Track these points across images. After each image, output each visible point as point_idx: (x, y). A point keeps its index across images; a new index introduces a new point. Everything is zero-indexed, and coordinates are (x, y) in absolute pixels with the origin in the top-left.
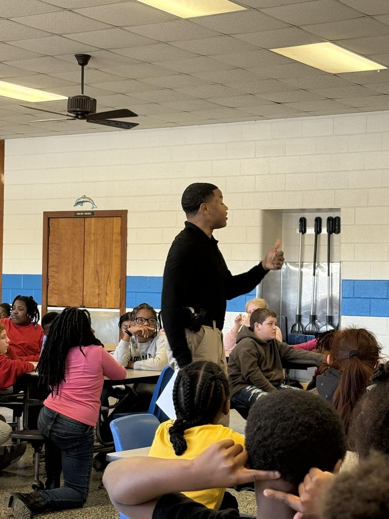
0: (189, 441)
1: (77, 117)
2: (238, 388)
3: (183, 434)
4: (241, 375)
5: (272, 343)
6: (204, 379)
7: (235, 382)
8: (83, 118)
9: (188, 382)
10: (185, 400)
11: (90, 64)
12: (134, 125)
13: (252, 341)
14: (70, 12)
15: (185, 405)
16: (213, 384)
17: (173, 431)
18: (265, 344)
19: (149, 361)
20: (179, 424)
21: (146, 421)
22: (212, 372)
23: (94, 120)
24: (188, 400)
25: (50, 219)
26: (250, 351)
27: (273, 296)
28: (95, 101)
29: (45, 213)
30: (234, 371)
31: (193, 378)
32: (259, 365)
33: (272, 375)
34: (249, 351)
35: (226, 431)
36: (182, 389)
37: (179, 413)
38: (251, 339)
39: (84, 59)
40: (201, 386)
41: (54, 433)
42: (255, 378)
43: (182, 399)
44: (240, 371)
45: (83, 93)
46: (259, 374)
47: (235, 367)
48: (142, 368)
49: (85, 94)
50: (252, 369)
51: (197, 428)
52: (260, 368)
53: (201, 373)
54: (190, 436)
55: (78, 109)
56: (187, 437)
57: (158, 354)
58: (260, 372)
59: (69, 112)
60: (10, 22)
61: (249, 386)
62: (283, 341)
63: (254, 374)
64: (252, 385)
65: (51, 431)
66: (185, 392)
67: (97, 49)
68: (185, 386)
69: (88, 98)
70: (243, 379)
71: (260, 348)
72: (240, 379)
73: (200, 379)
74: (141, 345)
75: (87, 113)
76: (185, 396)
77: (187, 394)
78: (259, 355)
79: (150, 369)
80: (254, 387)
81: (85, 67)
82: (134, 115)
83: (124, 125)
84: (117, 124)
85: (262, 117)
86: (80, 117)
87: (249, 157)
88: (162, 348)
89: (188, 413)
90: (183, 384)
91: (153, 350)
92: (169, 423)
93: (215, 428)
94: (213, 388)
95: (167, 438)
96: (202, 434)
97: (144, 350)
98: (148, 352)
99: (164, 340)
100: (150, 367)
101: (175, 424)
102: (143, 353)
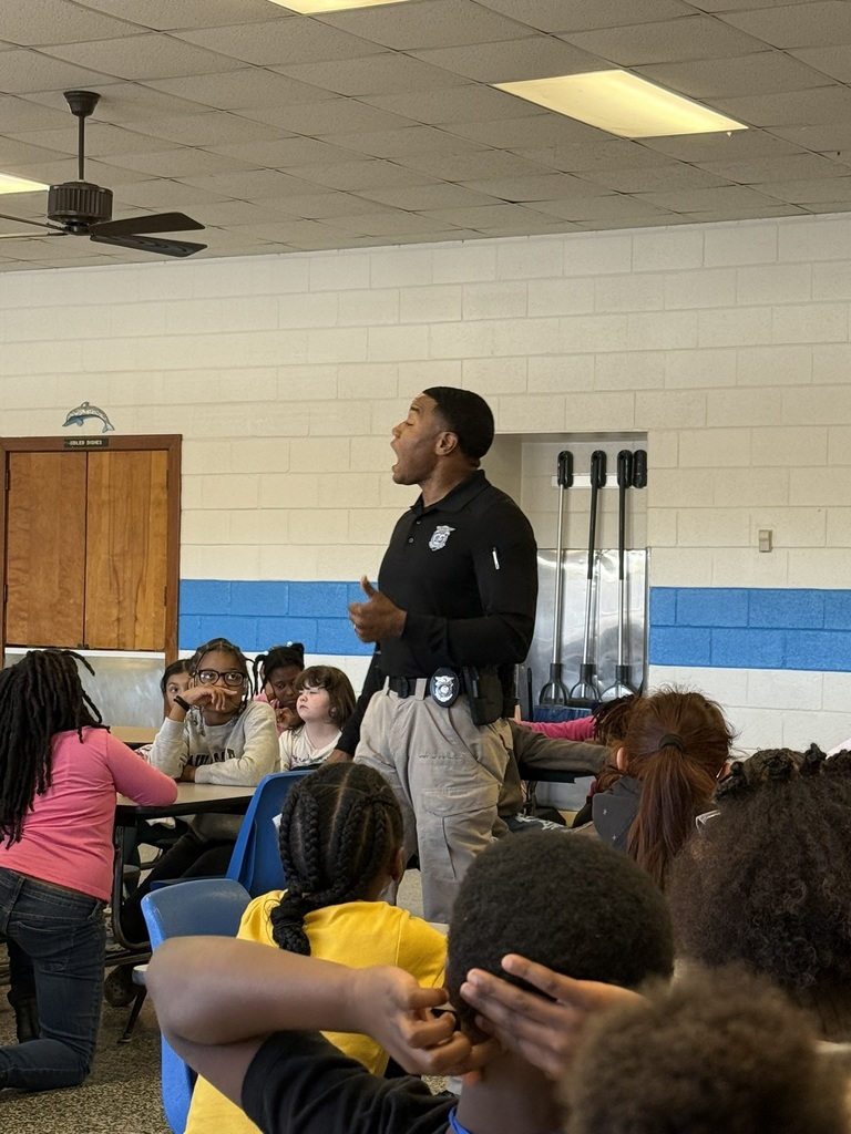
0: (315, 937)
1: (69, 230)
3: (303, 922)
6: (348, 804)
8: (83, 232)
9: (314, 809)
10: (307, 849)
11: (98, 112)
12: (197, 247)
15: (307, 859)
16: (368, 813)
17: (279, 915)
19: (229, 765)
20: (294, 901)
21: (222, 894)
22: (367, 789)
23: (107, 235)
25: (11, 455)
28: (109, 193)
31: (325, 801)
35: (395, 916)
36: (298, 826)
37: (292, 877)
39: (84, 103)
40: (342, 819)
43: (300, 846)
45: (81, 177)
48: (214, 779)
49: (87, 179)
51: (332, 910)
53: (342, 789)
54: (318, 927)
55: (72, 213)
56: (309, 930)
57: (247, 749)
59: (52, 217)
65: (11, 918)
66: (305, 831)
67: (115, 80)
68: (308, 817)
69: (94, 188)
73: (339, 803)
74: (211, 731)
75: (92, 219)
76: (307, 840)
77: (312, 835)
79: (231, 783)
81: (87, 120)
82: (199, 227)
83: (171, 248)
84: (157, 245)
85: (477, 232)
86: (75, 229)
87: (449, 320)
88: (259, 738)
89: (314, 878)
90: (303, 815)
91: (238, 741)
92: (272, 899)
93: (370, 909)
94: (367, 822)
95: (267, 931)
96: (342, 923)
97: (218, 741)
98: (228, 746)
99: (265, 720)
100: (231, 779)
101: (283, 901)
102: (216, 747)
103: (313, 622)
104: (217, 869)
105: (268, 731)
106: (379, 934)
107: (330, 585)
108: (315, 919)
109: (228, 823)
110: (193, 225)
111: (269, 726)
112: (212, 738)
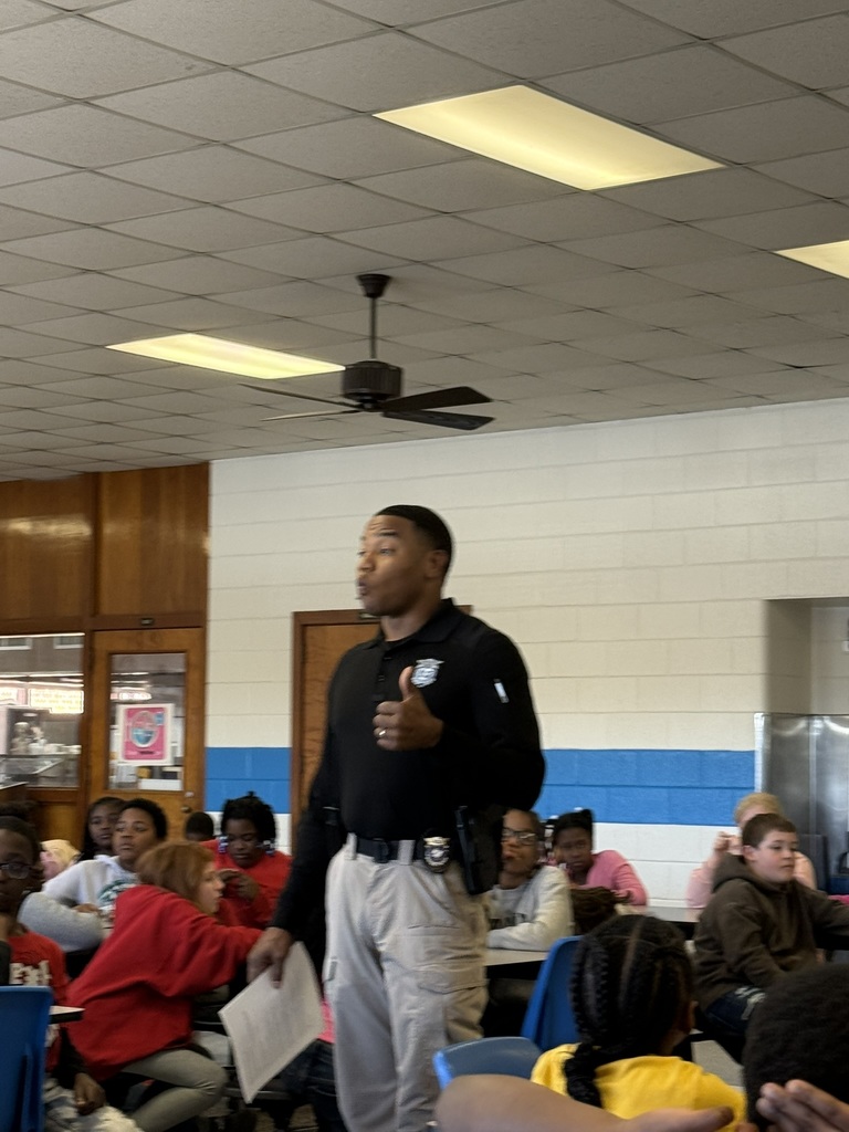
0: (608, 1091)
1: (361, 408)
2: (719, 991)
3: (594, 1075)
4: (723, 961)
5: (792, 889)
6: (640, 958)
7: (711, 978)
8: (375, 408)
9: (605, 961)
10: (599, 1001)
11: (390, 294)
12: (485, 420)
13: (747, 888)
14: (346, 187)
15: (599, 1010)
16: (658, 965)
17: (571, 1068)
18: (775, 892)
20: (585, 1054)
21: (514, 1053)
22: (657, 940)
23: (398, 411)
24: (605, 1001)
25: (311, 632)
26: (743, 907)
27: (793, 790)
28: (399, 371)
29: (297, 616)
30: (708, 954)
31: (615, 953)
32: (765, 941)
33: (794, 962)
34: (740, 908)
35: (689, 1071)
36: (589, 977)
37: (585, 1030)
38: (746, 883)
39: (375, 285)
40: (633, 971)
41: (313, 1087)
42: (755, 969)
43: (591, 998)
44: (721, 953)
45: (373, 356)
46: (766, 961)
47: (710, 945)
48: (507, 944)
49: (380, 358)
50: (749, 949)
51: (623, 1064)
52: (768, 947)
53: (633, 941)
54: (611, 1081)
55: (365, 390)
56: (602, 1083)
57: (541, 914)
58: (766, 956)
59: (347, 396)
60: (221, 212)
61: (740, 987)
62: (819, 888)
63: (754, 961)
64: (749, 983)
65: (308, 1082)
66: (597, 983)
67: (405, 262)
68: (599, 969)
69: (385, 366)
70: (730, 970)
71: (767, 904)
72: (721, 972)
73: (630, 956)
74: (504, 894)
75: (384, 396)
76: (598, 992)
77: (603, 987)
78: (762, 918)
79: (522, 947)
80: (754, 990)
81: (380, 301)
82: (484, 399)
83: (462, 422)
84: (448, 420)
85: (762, 398)
86: (368, 406)
87: (736, 486)
88: (551, 902)
89: (604, 1030)
90: (595, 965)
91: (530, 904)
92: (562, 1053)
93: (663, 1064)
94: (657, 976)
95: (559, 1084)
96: (636, 1077)
97: (509, 906)
98: (520, 910)
99: (555, 885)
100: (523, 943)
101: (576, 1054)
102: (509, 912)
103: (604, 790)
105: (559, 896)
106: (672, 1090)
107: (619, 754)
108: (608, 1073)
110: (481, 399)
111: (560, 892)
112: (504, 902)
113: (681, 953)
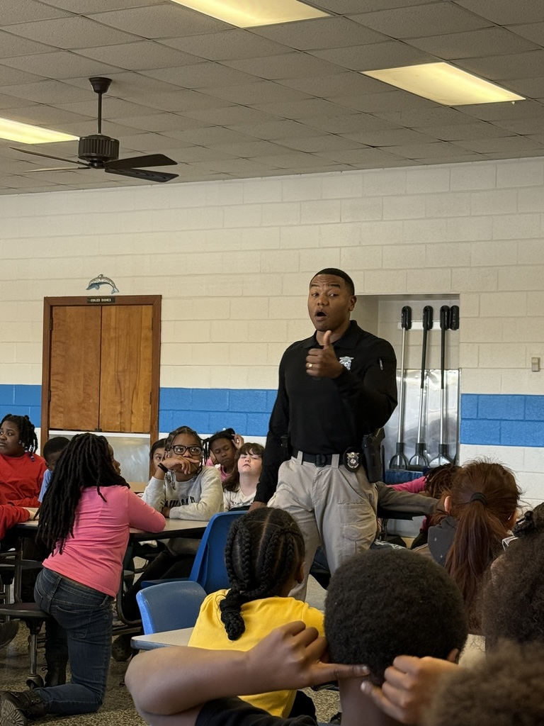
0: (248, 620)
1: (91, 165)
3: (240, 610)
6: (270, 534)
8: (101, 166)
9: (248, 537)
10: (243, 562)
11: (111, 91)
12: (172, 176)
14: (83, 19)
15: (243, 569)
16: (282, 539)
17: (225, 605)
19: (191, 507)
20: (234, 596)
21: (188, 591)
22: (281, 524)
23: (115, 169)
24: (247, 562)
25: (54, 308)
28: (117, 142)
29: (46, 299)
31: (255, 532)
35: (299, 607)
36: (238, 547)
37: (234, 580)
39: (101, 85)
40: (266, 543)
43: (239, 560)
45: (100, 131)
48: (182, 516)
49: (103, 133)
51: (259, 602)
53: (266, 524)
54: (249, 613)
55: (93, 154)
56: (244, 615)
57: (203, 497)
59: (81, 157)
65: (52, 603)
66: (242, 551)
67: (121, 70)
68: (244, 542)
69: (108, 139)
73: (264, 533)
74: (180, 485)
75: (106, 159)
76: (243, 556)
77: (246, 554)
79: (192, 518)
81: (103, 95)
82: (173, 163)
85: (350, 166)
86: (96, 165)
87: (332, 222)
88: (210, 489)
89: (247, 581)
90: (241, 540)
91: (197, 491)
92: (220, 595)
93: (284, 602)
94: (281, 545)
95: (217, 615)
96: (266, 611)
97: (184, 492)
98: (190, 495)
99: (214, 478)
100: (193, 516)
101: (228, 596)
102: (183, 496)
103: (244, 415)
104: (183, 574)
105: (216, 485)
106: (289, 619)
108: (247, 608)
109: (191, 544)
110: (171, 162)
111: (217, 482)
112: (180, 489)
113: (297, 532)
